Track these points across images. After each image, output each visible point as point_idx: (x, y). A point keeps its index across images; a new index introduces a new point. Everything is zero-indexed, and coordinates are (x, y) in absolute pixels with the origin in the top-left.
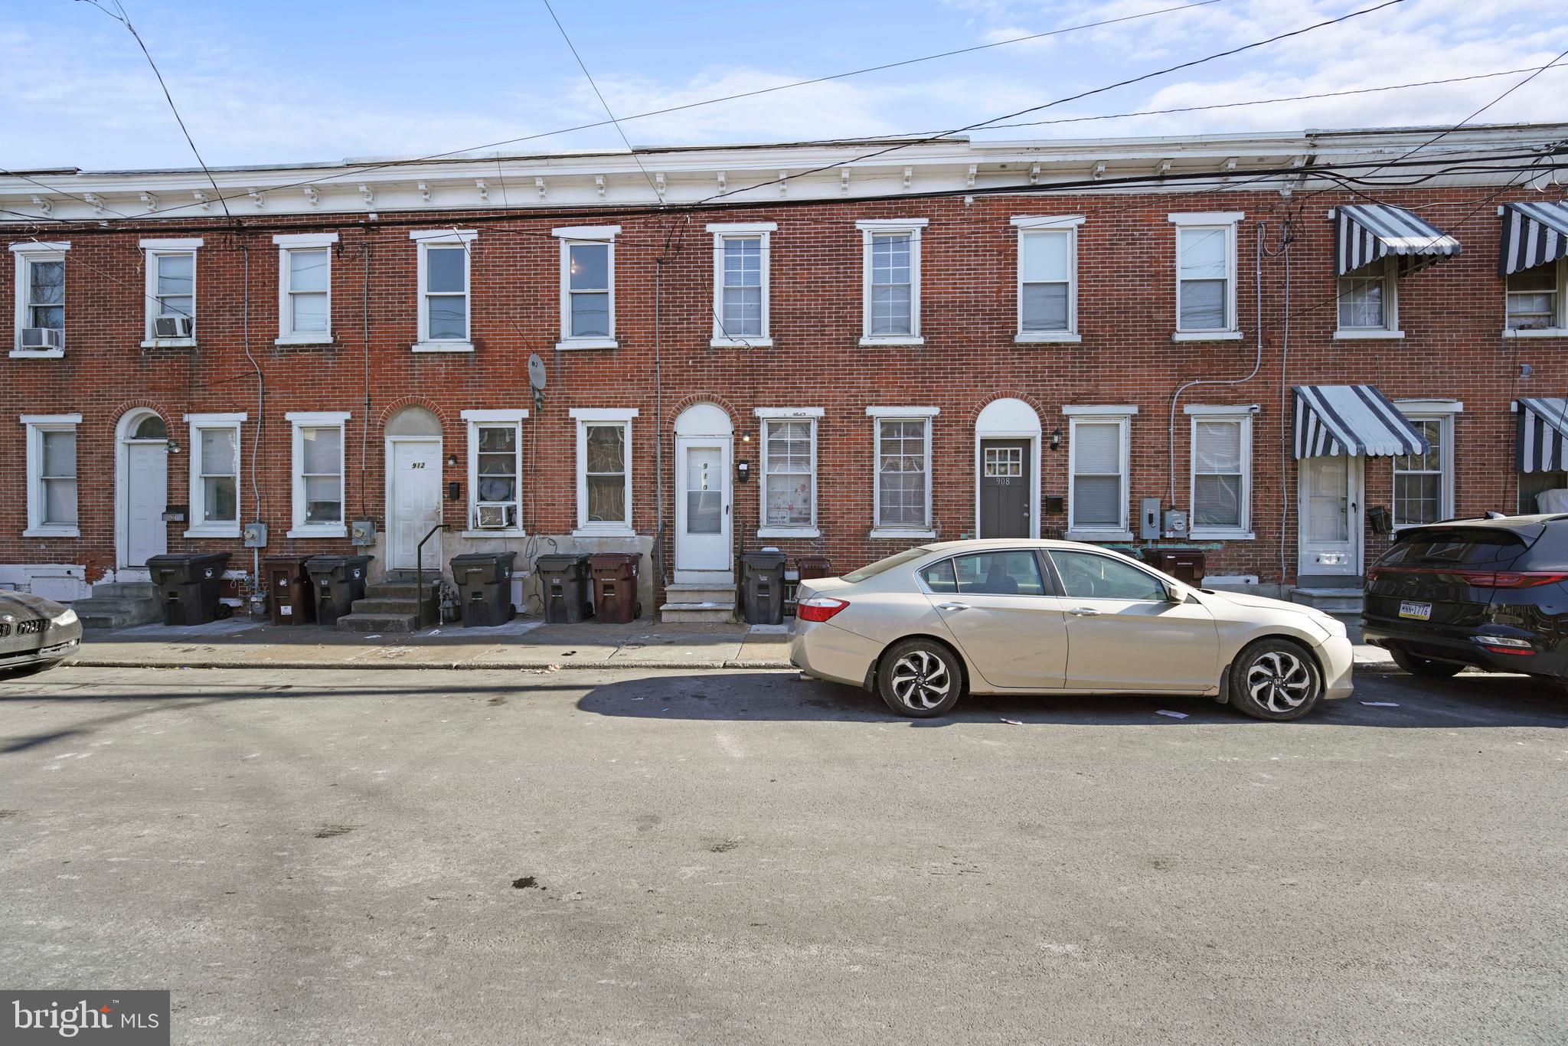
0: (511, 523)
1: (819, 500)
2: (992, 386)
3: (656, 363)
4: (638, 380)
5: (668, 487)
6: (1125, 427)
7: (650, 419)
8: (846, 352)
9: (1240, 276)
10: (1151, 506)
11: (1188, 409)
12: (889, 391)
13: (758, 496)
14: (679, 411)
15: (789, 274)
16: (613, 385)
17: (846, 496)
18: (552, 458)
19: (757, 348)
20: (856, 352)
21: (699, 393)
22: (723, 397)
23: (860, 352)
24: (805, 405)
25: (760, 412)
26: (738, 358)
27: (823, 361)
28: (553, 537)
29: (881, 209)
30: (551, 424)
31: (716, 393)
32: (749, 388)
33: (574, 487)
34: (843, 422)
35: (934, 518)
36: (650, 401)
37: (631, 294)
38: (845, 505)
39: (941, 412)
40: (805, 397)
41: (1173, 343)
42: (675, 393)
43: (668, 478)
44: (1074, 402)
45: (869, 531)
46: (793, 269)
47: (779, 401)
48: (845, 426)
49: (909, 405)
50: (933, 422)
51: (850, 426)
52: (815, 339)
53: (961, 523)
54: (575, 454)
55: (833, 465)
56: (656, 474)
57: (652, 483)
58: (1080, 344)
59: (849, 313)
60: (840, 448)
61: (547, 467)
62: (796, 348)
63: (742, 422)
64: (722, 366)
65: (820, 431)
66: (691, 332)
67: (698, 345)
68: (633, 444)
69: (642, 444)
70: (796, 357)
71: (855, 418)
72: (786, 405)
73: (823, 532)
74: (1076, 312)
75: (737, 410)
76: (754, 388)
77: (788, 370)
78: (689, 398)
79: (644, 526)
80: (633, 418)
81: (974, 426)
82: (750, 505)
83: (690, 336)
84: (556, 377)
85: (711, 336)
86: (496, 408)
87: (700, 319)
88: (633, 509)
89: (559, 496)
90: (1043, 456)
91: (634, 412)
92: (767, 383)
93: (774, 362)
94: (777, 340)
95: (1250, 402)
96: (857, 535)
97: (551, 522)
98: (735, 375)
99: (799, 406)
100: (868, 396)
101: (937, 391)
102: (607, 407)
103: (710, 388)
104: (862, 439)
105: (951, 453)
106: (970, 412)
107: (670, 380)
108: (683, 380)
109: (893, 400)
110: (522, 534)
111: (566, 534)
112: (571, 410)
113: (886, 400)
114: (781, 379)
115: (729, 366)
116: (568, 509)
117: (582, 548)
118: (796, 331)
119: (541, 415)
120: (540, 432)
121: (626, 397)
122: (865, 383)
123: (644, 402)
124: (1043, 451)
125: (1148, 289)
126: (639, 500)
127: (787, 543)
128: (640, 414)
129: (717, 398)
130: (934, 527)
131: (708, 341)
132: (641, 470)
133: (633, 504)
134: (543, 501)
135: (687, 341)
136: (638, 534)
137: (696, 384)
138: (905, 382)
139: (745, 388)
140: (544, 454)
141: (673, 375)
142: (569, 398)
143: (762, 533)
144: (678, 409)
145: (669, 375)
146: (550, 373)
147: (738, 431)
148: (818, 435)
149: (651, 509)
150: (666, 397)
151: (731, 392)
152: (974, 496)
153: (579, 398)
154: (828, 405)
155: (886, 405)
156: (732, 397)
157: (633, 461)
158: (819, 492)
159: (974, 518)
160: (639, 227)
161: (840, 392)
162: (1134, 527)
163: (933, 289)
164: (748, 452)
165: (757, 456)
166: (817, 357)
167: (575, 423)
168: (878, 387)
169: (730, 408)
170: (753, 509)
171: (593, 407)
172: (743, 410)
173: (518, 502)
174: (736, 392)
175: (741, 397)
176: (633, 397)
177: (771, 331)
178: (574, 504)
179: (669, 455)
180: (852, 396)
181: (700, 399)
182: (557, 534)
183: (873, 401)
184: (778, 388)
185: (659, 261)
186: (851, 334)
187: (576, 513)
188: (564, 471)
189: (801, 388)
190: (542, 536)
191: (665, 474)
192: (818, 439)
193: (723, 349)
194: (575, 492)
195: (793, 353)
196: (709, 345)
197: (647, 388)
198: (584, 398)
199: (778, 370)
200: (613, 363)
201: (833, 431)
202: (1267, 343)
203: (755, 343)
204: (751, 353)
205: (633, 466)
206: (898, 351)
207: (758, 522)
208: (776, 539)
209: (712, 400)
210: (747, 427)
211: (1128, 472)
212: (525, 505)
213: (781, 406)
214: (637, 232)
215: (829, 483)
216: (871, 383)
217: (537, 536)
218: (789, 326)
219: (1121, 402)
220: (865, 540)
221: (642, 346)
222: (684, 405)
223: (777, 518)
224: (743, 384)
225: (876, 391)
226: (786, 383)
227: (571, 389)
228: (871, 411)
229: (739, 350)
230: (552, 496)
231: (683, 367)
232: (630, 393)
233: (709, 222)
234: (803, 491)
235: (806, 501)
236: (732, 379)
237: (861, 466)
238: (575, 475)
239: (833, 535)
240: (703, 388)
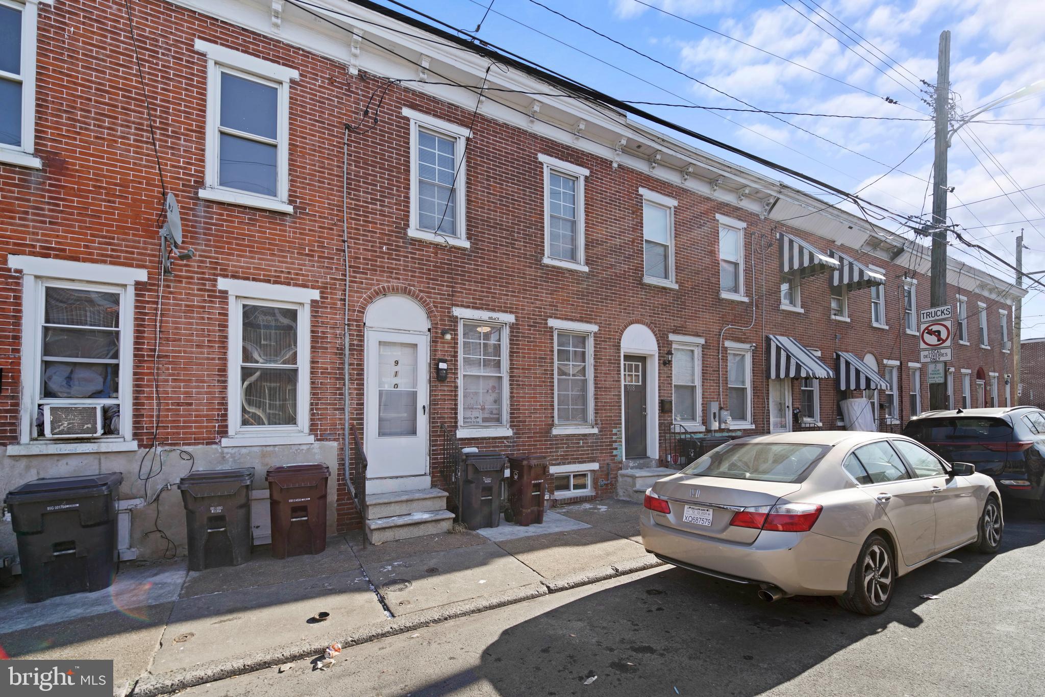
0: (109, 430)
1: (511, 401)
2: (630, 313)
3: (344, 241)
4: (319, 257)
5: (357, 384)
6: (698, 352)
7: (336, 304)
8: (531, 267)
9: (746, 262)
10: (714, 407)
11: (728, 344)
12: (564, 308)
13: (456, 396)
14: (371, 299)
15: (483, 183)
16: (286, 257)
17: (533, 397)
18: (187, 341)
19: (454, 247)
20: (540, 269)
21: (394, 283)
22: (420, 291)
23: (543, 269)
24: (499, 311)
25: (458, 312)
26: (436, 254)
27: (513, 272)
28: (186, 448)
29: (556, 150)
30: (187, 294)
31: (414, 286)
32: (447, 286)
33: (223, 382)
34: (530, 330)
35: (596, 417)
36: (335, 284)
37: (310, 154)
38: (532, 406)
39: (599, 330)
40: (499, 302)
41: (719, 299)
42: (366, 279)
43: (358, 375)
44: (675, 332)
45: (551, 428)
46: (487, 180)
47: (476, 303)
48: (532, 334)
49: (578, 321)
50: (595, 337)
51: (536, 334)
52: (506, 250)
53: (613, 420)
54: (226, 337)
55: (523, 369)
56: (343, 369)
57: (337, 379)
58: (677, 291)
59: (534, 233)
60: (528, 353)
61: (180, 352)
62: (490, 255)
63: (441, 320)
64: (419, 259)
65: (512, 336)
66: (384, 216)
67: (392, 231)
68: (312, 332)
69: (323, 333)
70: (490, 264)
71: (539, 327)
72: (482, 308)
73: (515, 431)
74: (674, 268)
75: (435, 307)
76: (453, 287)
77: (484, 275)
78: (383, 287)
79: (326, 430)
80: (313, 301)
81: (619, 343)
82: (448, 405)
83: (384, 220)
84: (196, 233)
85: (408, 226)
86: (85, 260)
87: (396, 204)
88: (312, 409)
89: (198, 393)
90: (659, 370)
91: (315, 294)
92: (465, 284)
93: (471, 264)
94: (474, 244)
95: (750, 342)
96: (541, 433)
97: (184, 427)
98: (433, 271)
99: (493, 310)
100: (549, 309)
101: (597, 312)
102: (276, 282)
103: (406, 280)
104: (545, 346)
105: (605, 363)
106: (617, 332)
107: (360, 263)
108: (376, 266)
109: (567, 315)
110: (134, 445)
111: (208, 444)
112: (220, 279)
113: (562, 315)
114: (478, 282)
115: (427, 260)
116: (213, 410)
117: (235, 461)
118: (490, 239)
119: (171, 281)
120: (168, 304)
121: (303, 275)
122: (547, 297)
123: (327, 283)
124: (659, 366)
125: (707, 260)
126: (319, 399)
127: (482, 443)
128: (322, 297)
129: (414, 292)
130: (596, 424)
131: (405, 229)
132: (323, 363)
133: (312, 404)
134: (171, 398)
135: (381, 224)
136: (318, 440)
137: (392, 273)
138: (575, 302)
139: (443, 286)
140: (174, 334)
141: (364, 259)
142: (216, 263)
143: (461, 434)
144: (370, 298)
145: (359, 258)
146: (187, 226)
147: (436, 328)
148: (511, 340)
149: (336, 409)
150: (355, 282)
151: (428, 287)
152: (620, 398)
153: (234, 266)
154: (518, 313)
155: (562, 319)
156: (430, 293)
157: (312, 352)
158: (511, 393)
159: (620, 417)
160: (323, 82)
161: (528, 302)
162: (704, 422)
163: (593, 228)
164: (447, 351)
165: (456, 356)
166: (508, 267)
167: (227, 298)
168: (556, 302)
169: (428, 304)
170: (452, 409)
171: (254, 280)
172: (441, 307)
173: (125, 398)
174: (434, 289)
175: (439, 294)
176: (313, 276)
177: (468, 234)
178: (224, 404)
179: (358, 349)
180: (537, 307)
181: (395, 291)
182: (195, 444)
183: (552, 314)
184: (475, 290)
185: (348, 127)
186: (535, 252)
187: (226, 415)
188: (208, 359)
189: (495, 293)
190: (167, 448)
191: (353, 369)
192: (511, 344)
193: (420, 241)
194: (226, 387)
195: (488, 259)
196: (406, 234)
197: (332, 269)
198: (242, 267)
199: (475, 274)
200: (285, 231)
201: (522, 337)
202: (757, 306)
203: (453, 242)
204: (449, 251)
205: (312, 358)
206: (570, 275)
207: (456, 422)
208: (473, 439)
209: (409, 294)
210: (445, 325)
211: (700, 383)
212: (137, 404)
213: (478, 308)
214: (320, 86)
215: (519, 385)
216: (552, 298)
217: (159, 449)
218: (484, 233)
219: (697, 335)
220: (547, 437)
221: (325, 218)
222: (377, 293)
223: (471, 418)
224: (441, 281)
225: (554, 306)
226: (482, 287)
227: (222, 253)
228: (552, 322)
229: (437, 246)
230: (185, 393)
231: (376, 251)
232: (310, 271)
233: (405, 105)
234: (493, 392)
235: (498, 401)
236: (430, 274)
237: (545, 370)
238: (225, 365)
239: (523, 433)
240: (399, 279)
